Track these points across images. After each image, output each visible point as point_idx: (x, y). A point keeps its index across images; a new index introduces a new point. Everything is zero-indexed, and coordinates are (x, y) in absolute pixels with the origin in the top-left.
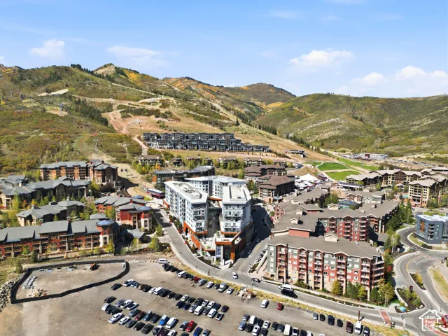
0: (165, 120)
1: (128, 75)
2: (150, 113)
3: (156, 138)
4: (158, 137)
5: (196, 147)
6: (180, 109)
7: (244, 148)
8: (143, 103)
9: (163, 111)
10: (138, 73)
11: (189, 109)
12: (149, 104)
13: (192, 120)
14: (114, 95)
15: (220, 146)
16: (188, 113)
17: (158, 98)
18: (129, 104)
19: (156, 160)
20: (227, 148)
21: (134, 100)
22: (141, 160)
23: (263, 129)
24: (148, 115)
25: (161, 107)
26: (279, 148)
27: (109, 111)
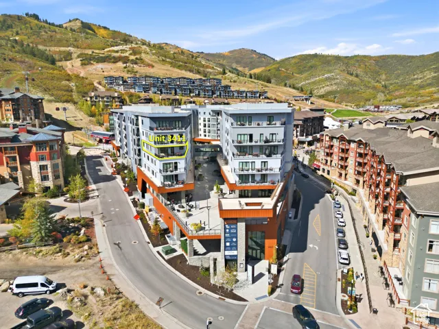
0: (135, 66)
1: (96, 31)
2: (116, 60)
3: (121, 82)
4: (125, 81)
5: (173, 92)
6: (153, 57)
7: (236, 94)
8: (109, 51)
9: (132, 57)
10: (109, 29)
11: (165, 57)
12: (117, 52)
13: (168, 67)
14: (75, 43)
15: (205, 91)
16: (163, 60)
17: (128, 46)
18: (93, 52)
19: (114, 98)
20: (213, 93)
21: (99, 49)
22: (91, 98)
23: (255, 78)
24: (114, 62)
25: (131, 54)
26: (277, 96)
27: (66, 60)
